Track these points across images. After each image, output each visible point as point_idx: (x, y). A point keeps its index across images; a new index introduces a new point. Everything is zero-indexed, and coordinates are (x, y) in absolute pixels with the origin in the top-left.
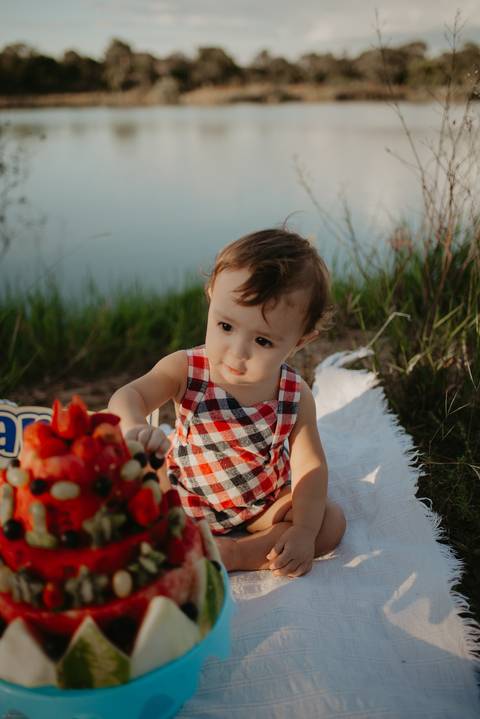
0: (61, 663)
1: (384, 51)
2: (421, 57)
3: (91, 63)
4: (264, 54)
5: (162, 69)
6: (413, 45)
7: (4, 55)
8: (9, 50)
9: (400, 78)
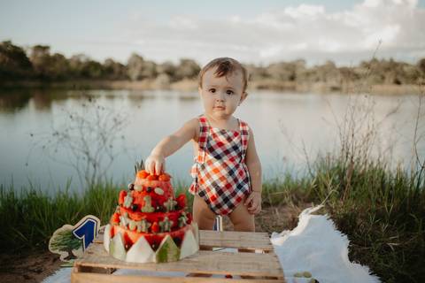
0: (157, 252)
2: (304, 68)
3: (121, 66)
5: (159, 70)
6: (298, 61)
7: (71, 60)
8: (74, 56)
9: (292, 78)
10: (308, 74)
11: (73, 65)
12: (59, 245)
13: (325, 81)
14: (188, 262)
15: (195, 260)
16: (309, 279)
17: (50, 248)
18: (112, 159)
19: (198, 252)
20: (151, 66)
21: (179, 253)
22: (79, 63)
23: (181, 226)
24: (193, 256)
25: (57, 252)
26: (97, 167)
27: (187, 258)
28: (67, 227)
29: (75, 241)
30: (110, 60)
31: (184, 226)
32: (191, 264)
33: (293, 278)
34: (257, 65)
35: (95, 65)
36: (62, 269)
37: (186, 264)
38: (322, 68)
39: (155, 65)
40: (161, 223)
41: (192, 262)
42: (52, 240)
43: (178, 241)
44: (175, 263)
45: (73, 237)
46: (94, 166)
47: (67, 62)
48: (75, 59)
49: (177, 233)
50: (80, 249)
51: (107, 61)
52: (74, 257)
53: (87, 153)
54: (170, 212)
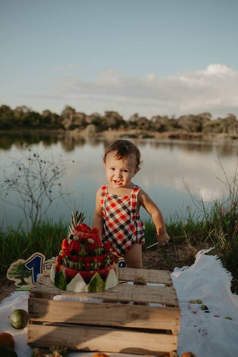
0: (89, 285)
1: (191, 116)
2: (209, 120)
3: (56, 116)
4: (136, 115)
5: (88, 120)
6: (205, 114)
7: (16, 110)
8: (18, 108)
9: (199, 129)
10: (213, 126)
11: (17, 115)
12: (15, 274)
13: (227, 132)
14: (110, 292)
15: (116, 290)
16: (201, 305)
17: (8, 276)
18: (51, 201)
19: (118, 285)
20: (81, 116)
21: (104, 286)
22: (22, 113)
23: (106, 266)
24: (114, 288)
25: (13, 279)
26: (39, 208)
27: (110, 289)
28: (21, 261)
29: (26, 271)
30: (48, 111)
31: (108, 266)
32: (112, 294)
33: (189, 304)
34: (170, 117)
35: (35, 115)
36: (16, 292)
37: (109, 294)
38: (225, 120)
39: (84, 115)
40: (92, 264)
41: (114, 292)
42: (9, 270)
43: (104, 277)
44: (101, 293)
45: (25, 268)
46: (37, 207)
47: (12, 113)
48: (19, 110)
49: (103, 271)
50: (30, 278)
51: (44, 112)
52: (25, 284)
53: (31, 197)
54: (99, 255)
